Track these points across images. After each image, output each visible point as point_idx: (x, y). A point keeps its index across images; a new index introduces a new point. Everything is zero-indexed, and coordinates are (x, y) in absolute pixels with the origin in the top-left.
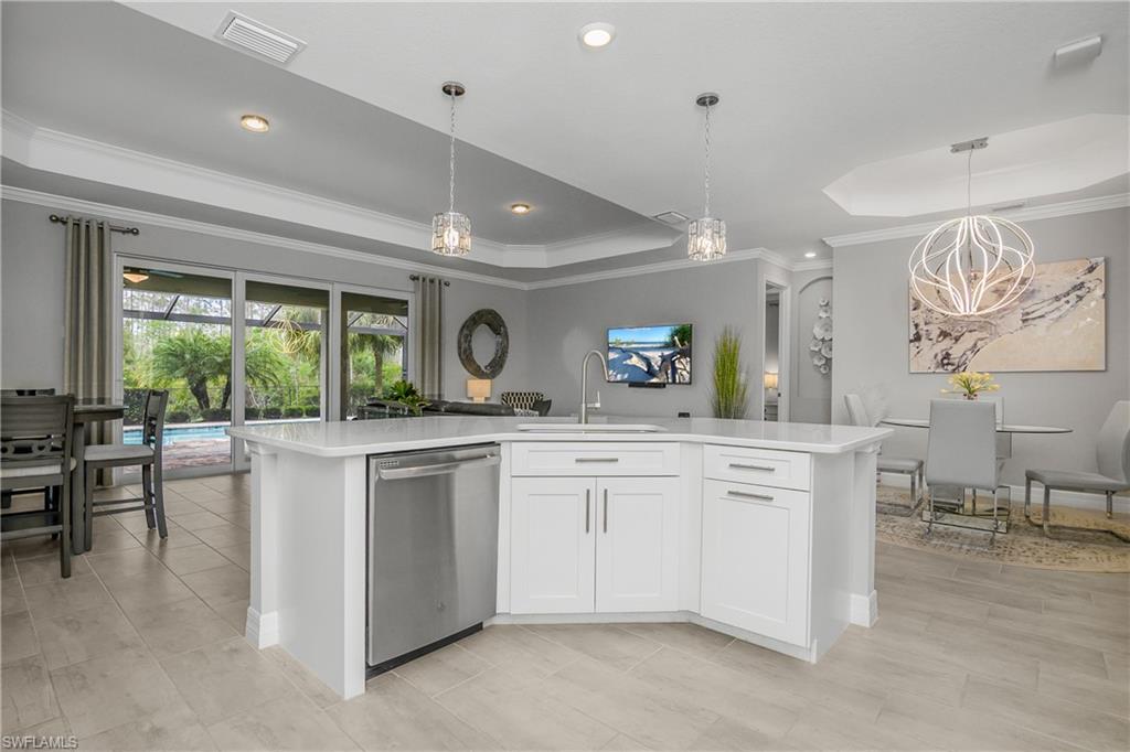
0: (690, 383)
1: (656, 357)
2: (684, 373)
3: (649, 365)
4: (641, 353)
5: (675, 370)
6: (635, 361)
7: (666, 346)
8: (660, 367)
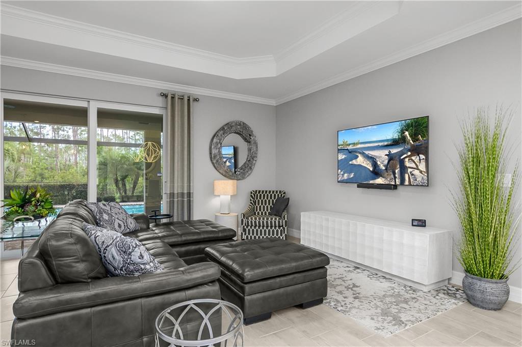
0: (428, 186)
1: (382, 156)
2: (416, 172)
3: (375, 165)
4: (367, 152)
5: (403, 169)
6: (360, 160)
7: (395, 143)
8: (386, 166)
